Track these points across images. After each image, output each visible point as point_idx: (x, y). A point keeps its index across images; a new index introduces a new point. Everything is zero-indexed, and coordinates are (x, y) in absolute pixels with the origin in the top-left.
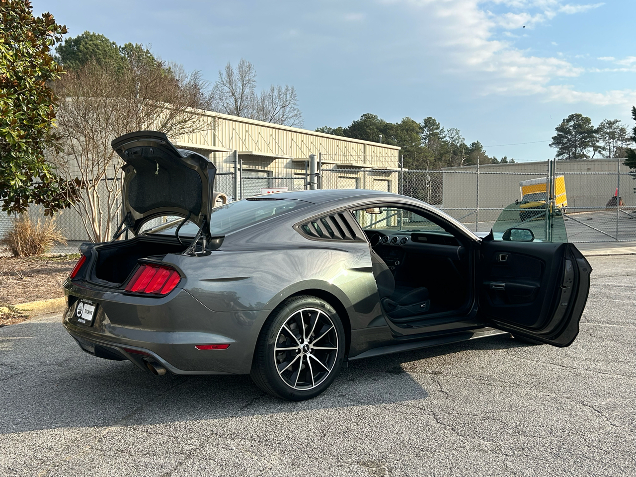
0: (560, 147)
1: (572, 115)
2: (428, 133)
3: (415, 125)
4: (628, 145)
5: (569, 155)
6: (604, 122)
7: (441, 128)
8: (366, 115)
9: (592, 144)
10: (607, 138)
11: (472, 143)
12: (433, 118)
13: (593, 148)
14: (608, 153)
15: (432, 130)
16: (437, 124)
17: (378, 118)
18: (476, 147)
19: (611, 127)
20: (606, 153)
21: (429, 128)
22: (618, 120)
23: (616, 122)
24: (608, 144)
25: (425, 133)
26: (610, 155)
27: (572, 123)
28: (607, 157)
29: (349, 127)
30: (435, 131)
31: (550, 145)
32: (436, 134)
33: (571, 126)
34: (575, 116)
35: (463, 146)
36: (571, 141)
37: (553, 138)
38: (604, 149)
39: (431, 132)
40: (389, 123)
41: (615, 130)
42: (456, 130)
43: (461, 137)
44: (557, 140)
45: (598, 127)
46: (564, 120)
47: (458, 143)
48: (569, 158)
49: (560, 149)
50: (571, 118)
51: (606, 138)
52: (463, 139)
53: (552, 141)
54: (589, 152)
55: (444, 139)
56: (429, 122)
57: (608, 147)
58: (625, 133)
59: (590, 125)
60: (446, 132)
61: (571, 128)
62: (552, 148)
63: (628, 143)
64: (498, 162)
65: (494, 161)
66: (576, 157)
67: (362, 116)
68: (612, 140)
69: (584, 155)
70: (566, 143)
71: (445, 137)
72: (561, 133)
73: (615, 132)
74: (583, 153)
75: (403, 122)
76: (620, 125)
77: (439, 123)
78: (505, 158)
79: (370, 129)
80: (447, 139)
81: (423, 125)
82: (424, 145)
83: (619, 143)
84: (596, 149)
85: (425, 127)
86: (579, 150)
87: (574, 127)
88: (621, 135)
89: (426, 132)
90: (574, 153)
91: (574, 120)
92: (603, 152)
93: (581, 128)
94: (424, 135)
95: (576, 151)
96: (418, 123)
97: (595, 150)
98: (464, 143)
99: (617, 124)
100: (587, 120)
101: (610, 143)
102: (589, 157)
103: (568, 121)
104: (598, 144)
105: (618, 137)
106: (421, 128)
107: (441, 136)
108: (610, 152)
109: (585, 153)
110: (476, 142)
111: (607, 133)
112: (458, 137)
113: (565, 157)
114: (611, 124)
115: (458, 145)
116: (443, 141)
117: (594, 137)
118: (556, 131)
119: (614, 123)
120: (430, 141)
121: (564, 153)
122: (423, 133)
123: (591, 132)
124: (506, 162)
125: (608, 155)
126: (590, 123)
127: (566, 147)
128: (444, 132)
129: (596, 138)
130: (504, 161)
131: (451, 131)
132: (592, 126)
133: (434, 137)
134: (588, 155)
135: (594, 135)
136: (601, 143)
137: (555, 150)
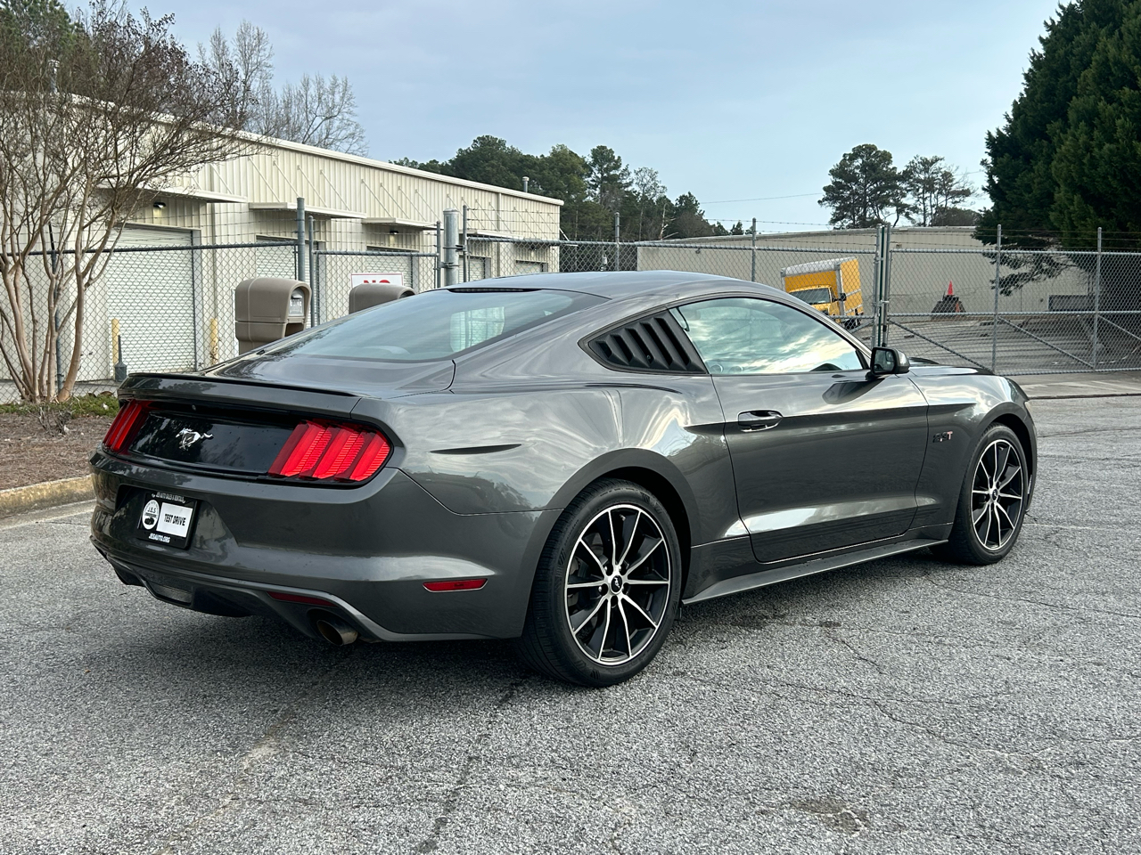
0: (838, 205)
1: (860, 147)
2: (600, 176)
3: (575, 160)
4: (956, 202)
5: (854, 220)
6: (916, 162)
7: (623, 167)
8: (483, 138)
9: (894, 200)
10: (921, 190)
11: (681, 197)
12: (609, 148)
13: (895, 208)
14: (922, 217)
15: (607, 170)
16: (616, 158)
17: (507, 146)
18: (688, 203)
19: (926, 170)
20: (918, 218)
21: (601, 166)
22: (939, 156)
23: (937, 161)
24: (921, 200)
25: (593, 175)
26: (925, 220)
27: (859, 162)
28: (920, 225)
29: (450, 161)
30: (612, 173)
31: (819, 202)
32: (615, 178)
33: (857, 167)
34: (864, 150)
35: (663, 200)
36: (858, 194)
37: (825, 189)
38: (915, 209)
39: (605, 175)
40: (529, 156)
41: (934, 175)
42: (651, 171)
43: (659, 185)
44: (832, 194)
45: (905, 169)
46: (844, 155)
47: (654, 195)
48: (853, 226)
49: (838, 208)
50: (858, 152)
51: (918, 190)
52: (664, 187)
53: (823, 194)
54: (889, 215)
55: (630, 189)
56: (602, 155)
57: (922, 207)
58: (952, 181)
59: (891, 166)
60: (633, 175)
61: (857, 171)
62: (824, 207)
63: (957, 199)
64: (726, 233)
65: (719, 230)
66: (865, 223)
67: (475, 141)
68: (928, 195)
69: (879, 221)
70: (849, 198)
71: (629, 184)
72: (840, 180)
73: (933, 179)
74: (878, 216)
75: (554, 154)
76: (943, 166)
77: (619, 157)
78: (739, 225)
79: (493, 166)
80: (635, 187)
81: (589, 160)
82: (591, 199)
83: (942, 199)
84: (901, 209)
85: (594, 165)
86: (870, 211)
87: (863, 168)
88: (944, 185)
89: (596, 173)
90: (862, 218)
91: (862, 157)
92: (914, 216)
93: (874, 170)
94: (593, 181)
95: (865, 212)
96: (580, 156)
97: (899, 212)
98: (665, 197)
99: (937, 165)
100: (886, 157)
101: (924, 199)
102: (889, 224)
103: (853, 157)
104: (904, 201)
105: (940, 189)
106: (585, 166)
107: (624, 182)
108: (924, 214)
109: (882, 217)
110: (687, 194)
111: (919, 181)
112: (655, 184)
113: (846, 225)
114: (927, 164)
115: (655, 199)
116: (627, 192)
117: (897, 187)
118: (832, 177)
119: (932, 163)
120: (603, 190)
121: (844, 217)
122: (589, 176)
123: (892, 178)
124: (741, 233)
125: (922, 221)
126: (890, 162)
127: (849, 206)
128: (629, 174)
129: (901, 189)
130: (737, 230)
131: (642, 173)
132: (895, 168)
133: (611, 183)
134: (888, 220)
135: (898, 184)
136: (909, 200)
137: (829, 211)
